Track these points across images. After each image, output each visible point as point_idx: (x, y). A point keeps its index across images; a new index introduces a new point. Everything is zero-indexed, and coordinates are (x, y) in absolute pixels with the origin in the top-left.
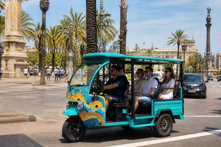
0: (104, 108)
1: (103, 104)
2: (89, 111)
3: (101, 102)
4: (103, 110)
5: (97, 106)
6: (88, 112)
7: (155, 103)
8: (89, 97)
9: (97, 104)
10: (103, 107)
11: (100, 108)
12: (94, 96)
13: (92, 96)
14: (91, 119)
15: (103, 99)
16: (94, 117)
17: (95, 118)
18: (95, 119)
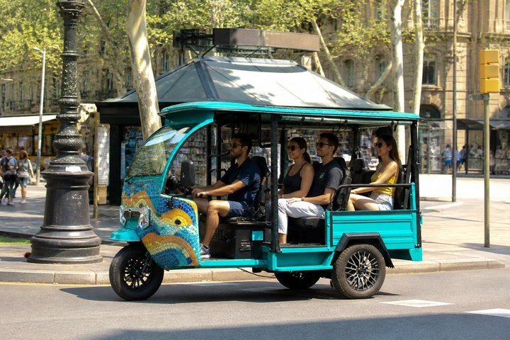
0: (194, 227)
1: (192, 217)
2: (161, 232)
3: (187, 212)
4: (192, 231)
5: (178, 222)
6: (159, 234)
7: (334, 218)
8: (161, 201)
9: (178, 218)
10: (192, 226)
11: (185, 227)
12: (172, 198)
13: (166, 198)
14: (168, 250)
15: (191, 206)
16: (175, 246)
17: (175, 248)
18: (175, 250)
